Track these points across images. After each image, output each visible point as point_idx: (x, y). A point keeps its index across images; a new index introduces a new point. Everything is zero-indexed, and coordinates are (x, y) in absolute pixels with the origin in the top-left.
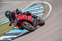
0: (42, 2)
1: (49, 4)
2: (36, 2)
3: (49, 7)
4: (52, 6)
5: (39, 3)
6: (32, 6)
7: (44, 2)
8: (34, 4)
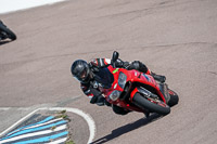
0: (63, 109)
1: (86, 117)
2: (43, 108)
3: (87, 127)
4: (97, 125)
5: (53, 112)
6: (26, 123)
7: (68, 110)
8: (35, 116)
